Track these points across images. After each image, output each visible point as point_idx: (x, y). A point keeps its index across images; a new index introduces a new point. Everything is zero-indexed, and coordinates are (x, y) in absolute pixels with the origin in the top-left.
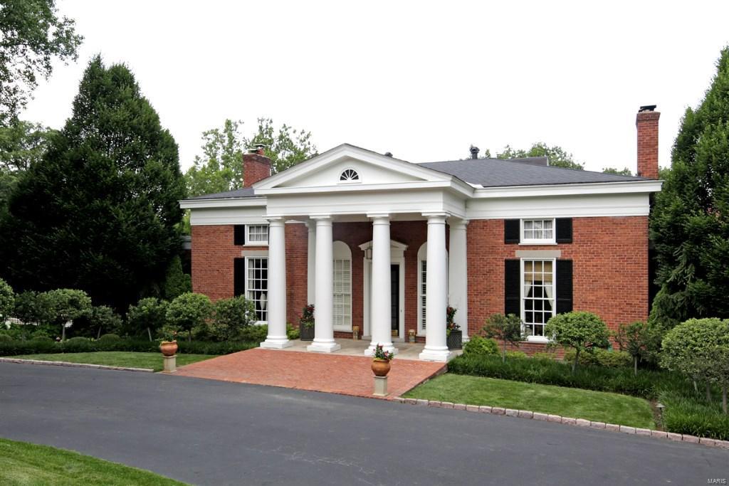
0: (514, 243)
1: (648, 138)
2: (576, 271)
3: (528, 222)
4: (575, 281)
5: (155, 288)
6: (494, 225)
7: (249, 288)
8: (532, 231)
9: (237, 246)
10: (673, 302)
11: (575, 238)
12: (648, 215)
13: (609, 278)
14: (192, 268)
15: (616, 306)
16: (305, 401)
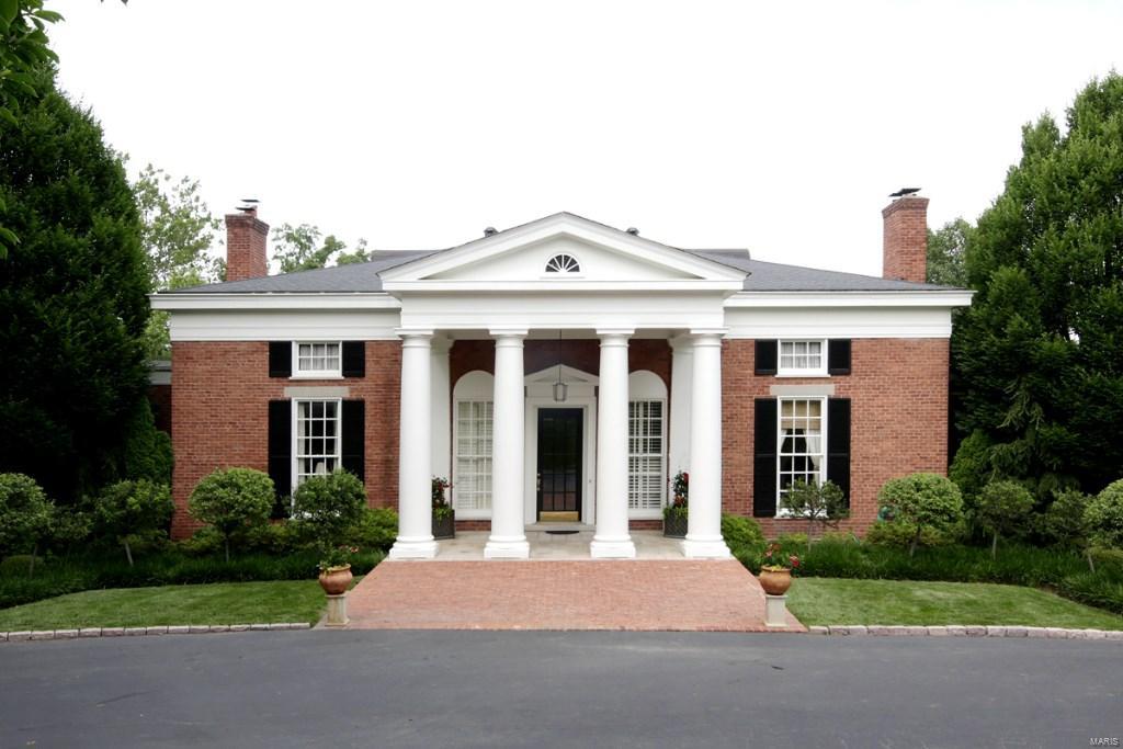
0: (768, 374)
1: (914, 232)
2: (856, 413)
3: (787, 344)
4: (854, 428)
5: (109, 460)
6: (739, 348)
7: (299, 453)
8: (792, 358)
9: (275, 379)
10: (1012, 454)
11: (854, 368)
12: (949, 336)
13: (899, 422)
14: (173, 420)
15: (907, 461)
16: (655, 649)
